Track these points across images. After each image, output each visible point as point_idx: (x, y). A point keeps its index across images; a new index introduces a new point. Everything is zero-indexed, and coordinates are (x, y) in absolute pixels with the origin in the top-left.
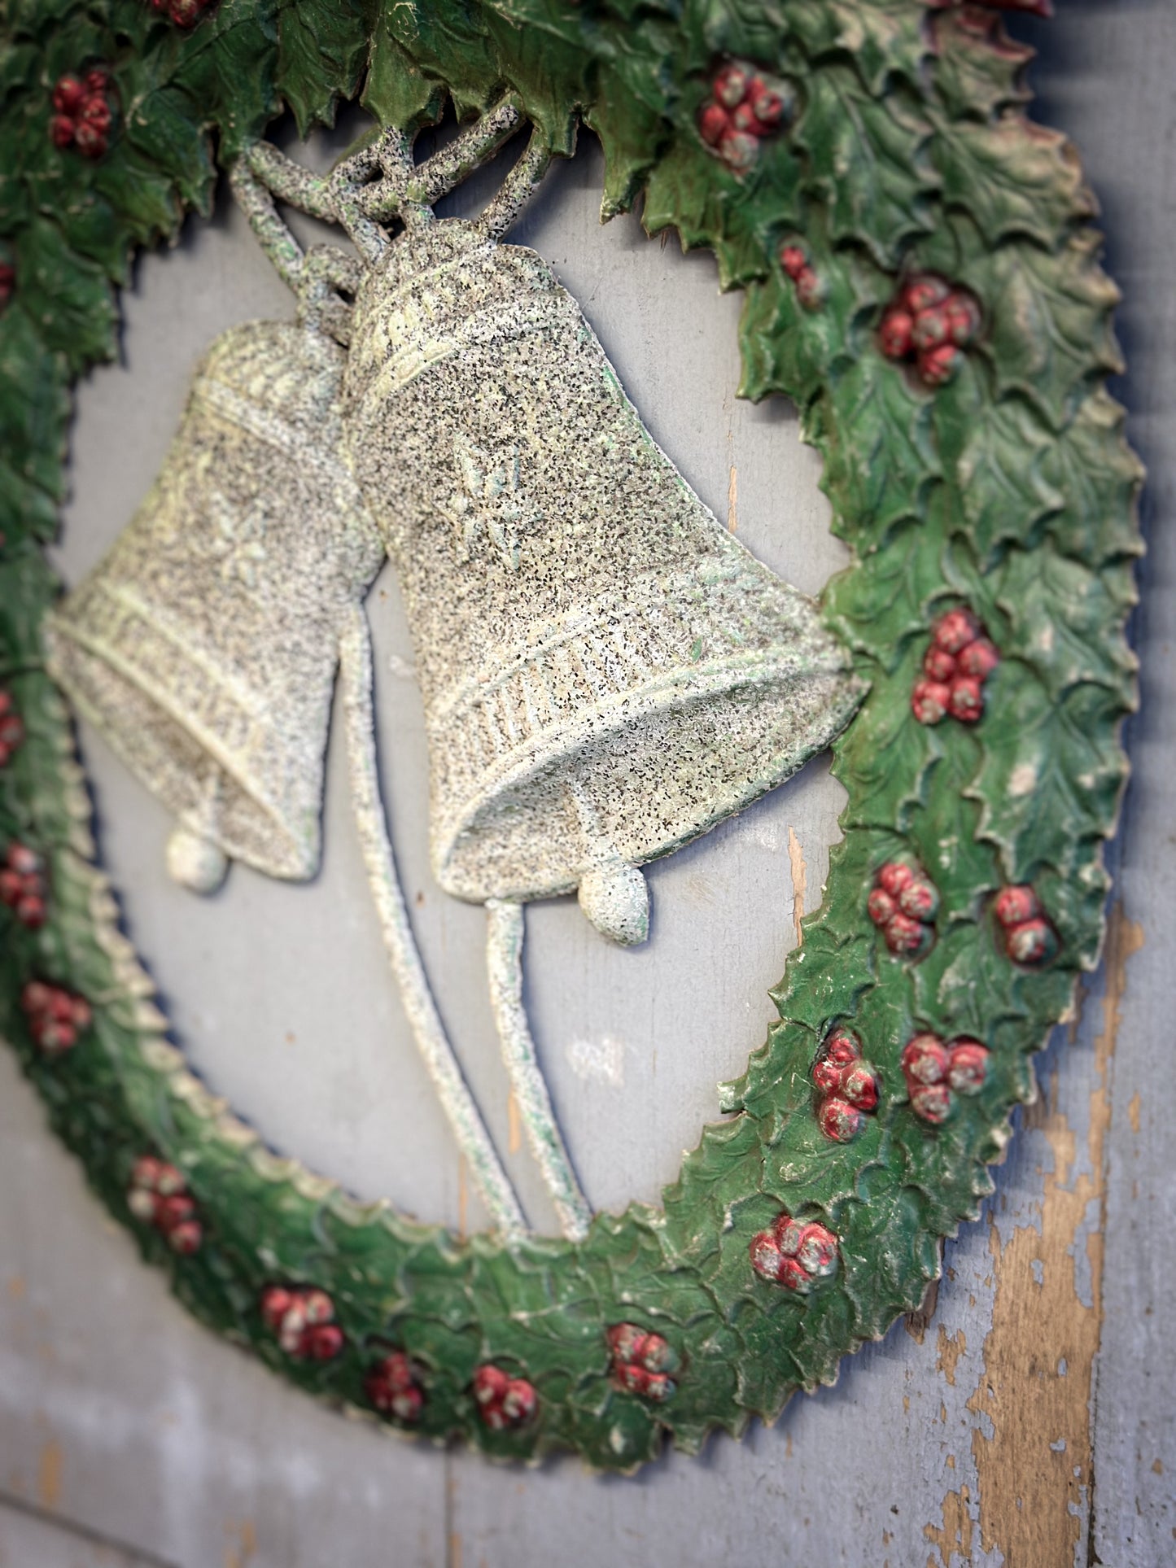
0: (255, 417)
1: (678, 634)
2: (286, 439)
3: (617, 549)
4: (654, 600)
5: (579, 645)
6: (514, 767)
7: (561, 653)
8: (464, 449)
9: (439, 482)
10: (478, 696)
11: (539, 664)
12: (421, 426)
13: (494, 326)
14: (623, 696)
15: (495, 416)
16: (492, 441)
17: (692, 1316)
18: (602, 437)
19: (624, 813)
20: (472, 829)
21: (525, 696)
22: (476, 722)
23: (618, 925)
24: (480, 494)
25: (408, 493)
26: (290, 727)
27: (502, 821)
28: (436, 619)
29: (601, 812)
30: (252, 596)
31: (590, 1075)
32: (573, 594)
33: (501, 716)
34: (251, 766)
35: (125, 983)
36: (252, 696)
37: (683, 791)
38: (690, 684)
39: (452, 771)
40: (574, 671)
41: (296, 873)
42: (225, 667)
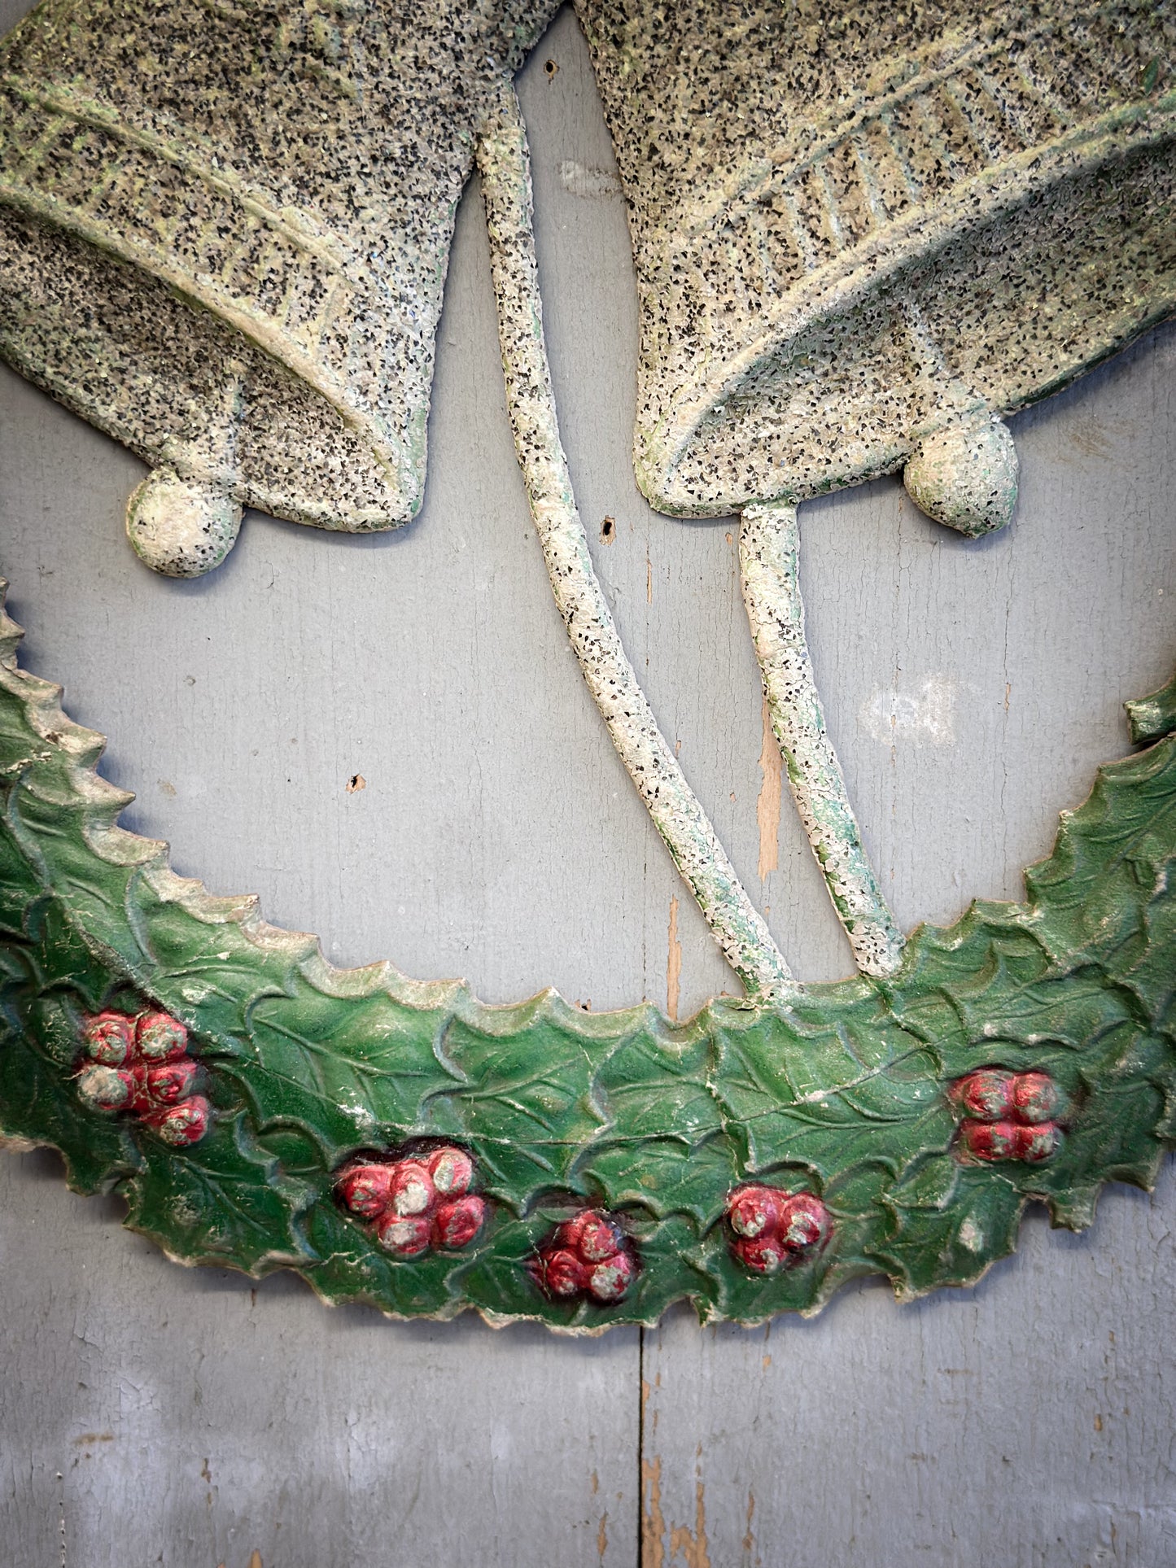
1: (1118, 58)
4: (1081, 11)
5: (959, 87)
6: (837, 282)
7: (925, 104)
10: (769, 185)
11: (886, 130)
14: (1031, 153)
17: (1097, 1030)
19: (991, 341)
20: (732, 401)
22: (763, 228)
23: (984, 501)
26: (398, 281)
27: (780, 382)
28: (683, 81)
29: (947, 347)
30: (333, 73)
31: (899, 739)
32: (947, 14)
33: (812, 211)
34: (326, 349)
35: (55, 738)
36: (330, 236)
37: (1091, 295)
38: (1137, 126)
39: (707, 311)
40: (946, 127)
41: (395, 515)
42: (278, 192)
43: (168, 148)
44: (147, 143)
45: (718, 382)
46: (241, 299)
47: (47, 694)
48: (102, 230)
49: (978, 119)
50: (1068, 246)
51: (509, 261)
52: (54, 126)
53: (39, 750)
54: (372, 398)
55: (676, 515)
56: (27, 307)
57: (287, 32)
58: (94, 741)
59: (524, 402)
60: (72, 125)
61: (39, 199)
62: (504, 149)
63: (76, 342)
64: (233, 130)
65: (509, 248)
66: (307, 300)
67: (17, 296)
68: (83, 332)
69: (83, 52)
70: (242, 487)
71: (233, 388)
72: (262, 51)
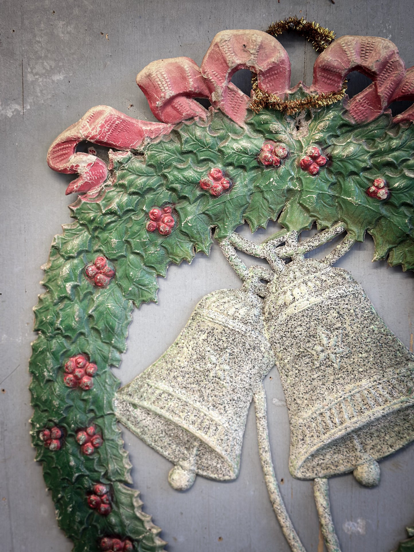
0: (231, 322)
1: (402, 386)
2: (244, 329)
3: (378, 361)
4: (394, 376)
5: (366, 392)
6: (338, 433)
7: (358, 395)
8: (321, 332)
9: (309, 341)
10: (322, 410)
11: (349, 400)
12: (303, 324)
13: (337, 293)
14: (382, 407)
15: (334, 321)
16: (332, 329)
18: (372, 327)
19: (373, 444)
20: (312, 456)
21: (343, 410)
22: (321, 419)
23: (372, 481)
24: (327, 345)
25: (294, 346)
26: (235, 426)
27: (324, 451)
28: (302, 386)
29: (363, 444)
30: (222, 382)
31: (352, 533)
32: (363, 376)
33: (332, 417)
34: (218, 442)
35: (150, 530)
36: (220, 417)
37: (396, 435)
38: (407, 402)
39: (307, 436)
40: (363, 400)
41: (232, 478)
42: (208, 408)
43: (184, 398)
44: (179, 397)
45: (310, 452)
46: (199, 431)
47: (148, 519)
48: (168, 415)
49: (371, 399)
50: (391, 424)
51: (261, 422)
52: (158, 392)
53: (146, 533)
54: (228, 452)
55: (299, 479)
56: (149, 429)
57: (212, 374)
58: (159, 530)
59: (264, 454)
60: (162, 392)
61: (153, 408)
62: (260, 397)
63: (160, 438)
64: (199, 394)
65: (261, 419)
66: (214, 431)
67: (146, 427)
68: (161, 435)
69: (165, 376)
70: (197, 471)
71: (195, 449)
72: (206, 377)
